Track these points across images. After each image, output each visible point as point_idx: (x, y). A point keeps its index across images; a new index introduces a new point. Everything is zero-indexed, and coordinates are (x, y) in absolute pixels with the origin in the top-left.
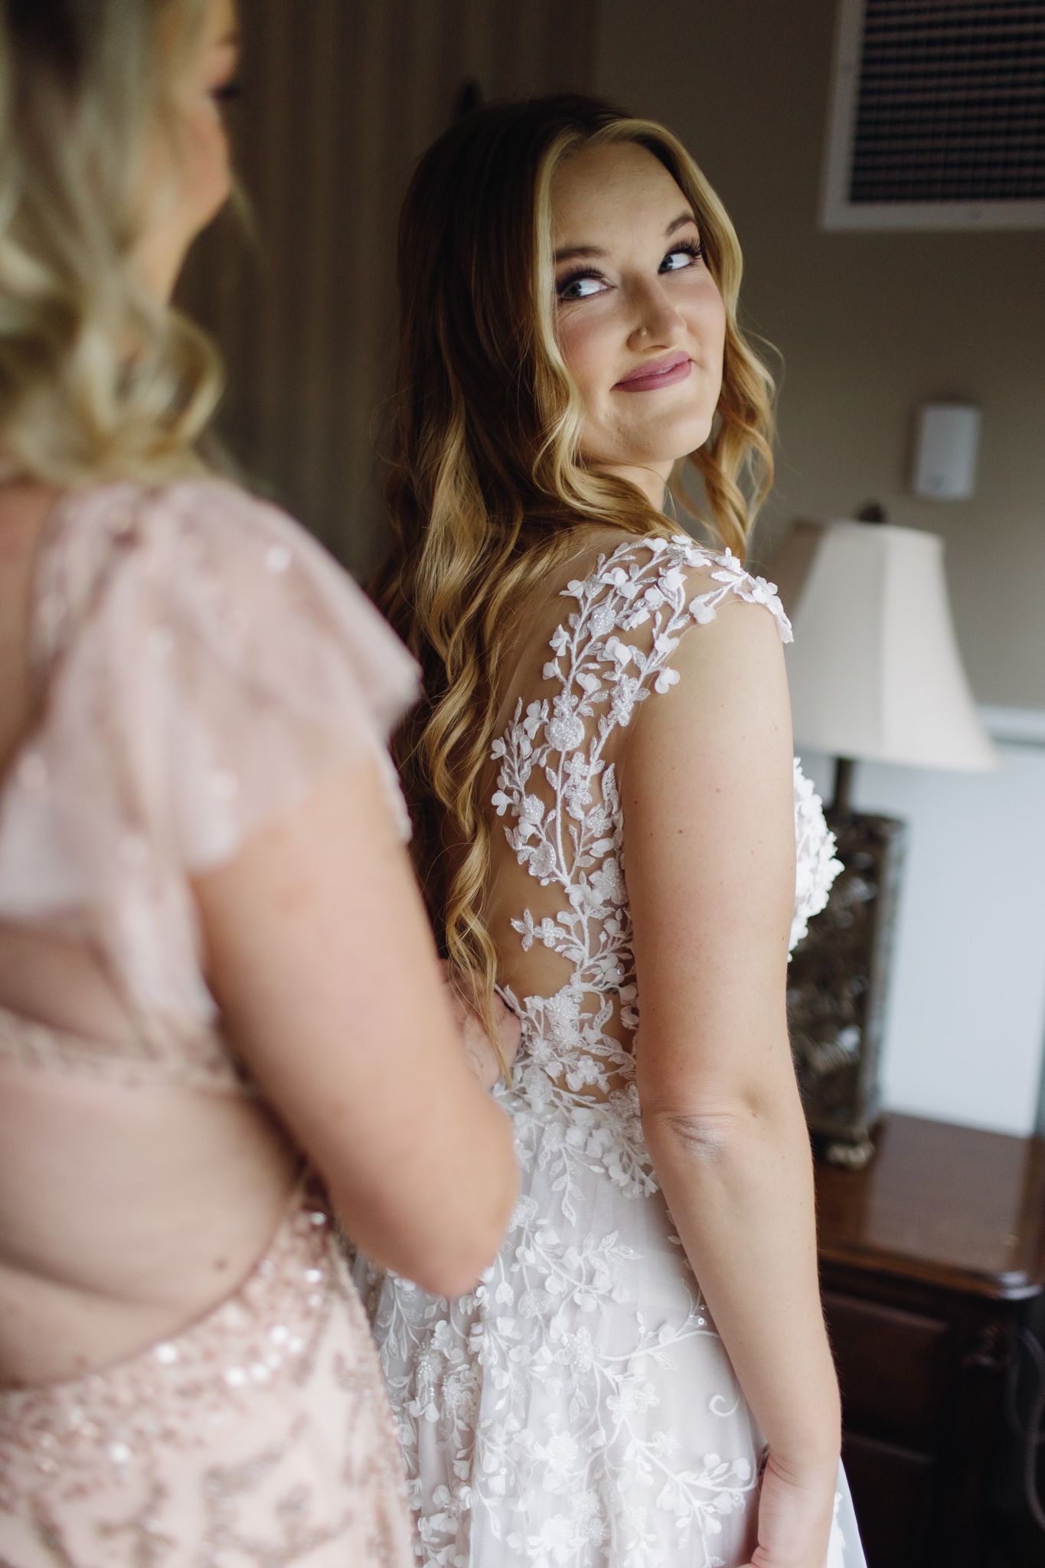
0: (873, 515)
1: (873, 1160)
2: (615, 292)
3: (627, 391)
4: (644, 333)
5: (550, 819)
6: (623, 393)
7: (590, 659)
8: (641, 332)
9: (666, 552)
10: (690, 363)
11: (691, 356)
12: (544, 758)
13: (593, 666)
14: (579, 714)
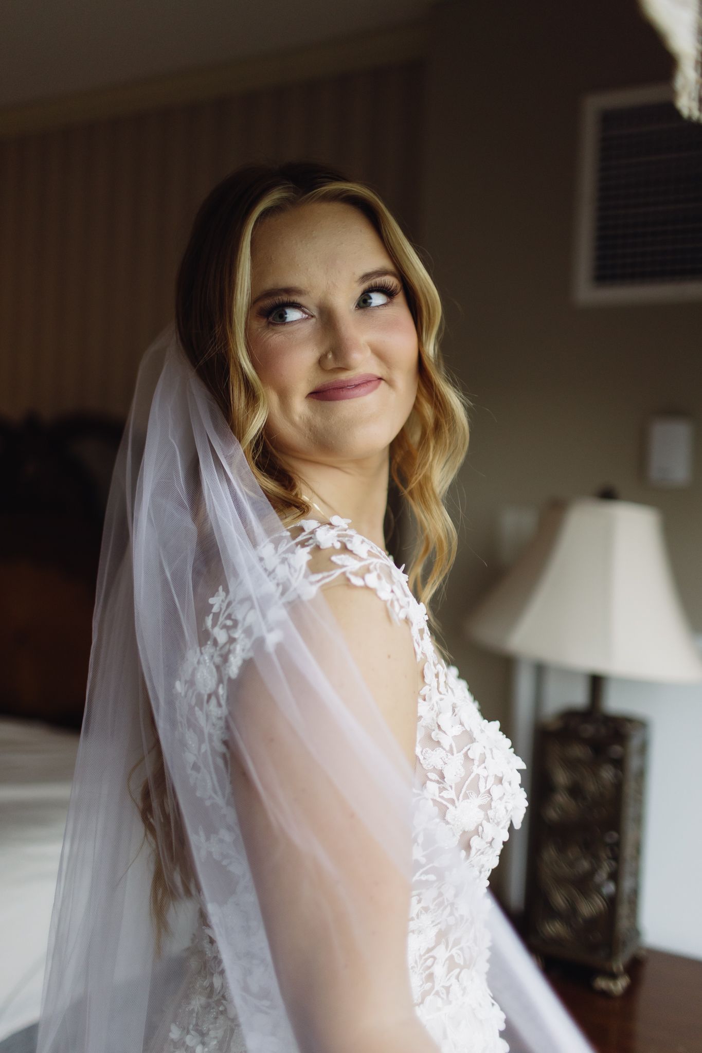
0: (608, 495)
1: (630, 991)
2: (313, 320)
3: (318, 399)
4: (330, 356)
5: (203, 750)
6: (315, 400)
7: (229, 617)
8: (328, 355)
9: (313, 532)
10: (379, 380)
11: (379, 375)
12: (194, 697)
13: (229, 623)
14: (214, 663)
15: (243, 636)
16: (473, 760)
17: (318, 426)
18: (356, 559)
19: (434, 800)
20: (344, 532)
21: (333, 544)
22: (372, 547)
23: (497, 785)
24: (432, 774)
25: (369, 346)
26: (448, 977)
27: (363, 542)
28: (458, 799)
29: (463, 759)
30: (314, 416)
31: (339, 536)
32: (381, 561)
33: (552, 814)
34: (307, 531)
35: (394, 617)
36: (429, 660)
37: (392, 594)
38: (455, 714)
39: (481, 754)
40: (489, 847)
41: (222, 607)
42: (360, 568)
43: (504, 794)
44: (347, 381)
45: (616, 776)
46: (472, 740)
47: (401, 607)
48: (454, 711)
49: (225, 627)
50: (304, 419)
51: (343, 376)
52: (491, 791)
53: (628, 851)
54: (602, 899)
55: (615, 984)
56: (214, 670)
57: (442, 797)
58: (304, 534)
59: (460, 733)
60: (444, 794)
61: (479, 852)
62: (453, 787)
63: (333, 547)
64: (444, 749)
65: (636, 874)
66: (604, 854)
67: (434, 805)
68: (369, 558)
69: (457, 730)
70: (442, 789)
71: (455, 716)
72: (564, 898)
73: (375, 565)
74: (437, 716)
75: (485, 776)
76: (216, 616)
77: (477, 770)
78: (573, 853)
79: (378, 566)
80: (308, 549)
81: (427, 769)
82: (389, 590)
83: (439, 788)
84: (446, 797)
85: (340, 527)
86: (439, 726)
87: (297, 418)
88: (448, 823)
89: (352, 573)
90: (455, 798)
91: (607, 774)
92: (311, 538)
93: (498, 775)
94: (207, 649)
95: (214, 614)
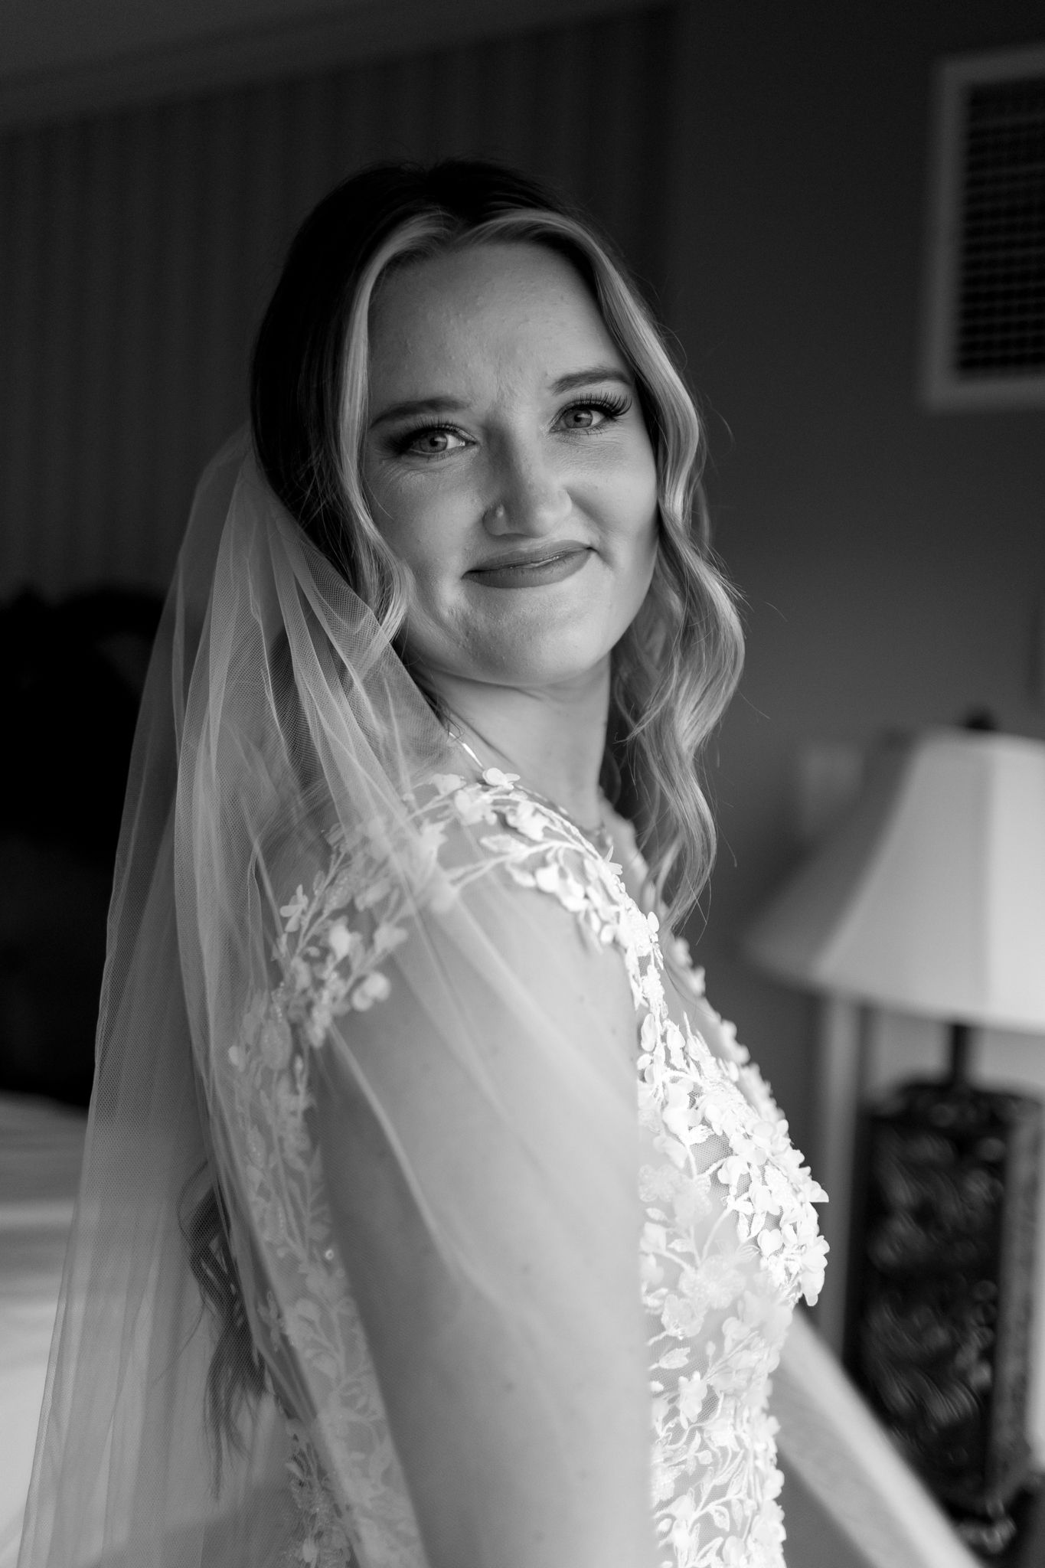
0: (982, 723)
3: (481, 583)
4: (501, 513)
5: (272, 1165)
6: (477, 584)
7: (314, 941)
8: (498, 511)
9: (452, 796)
10: (586, 552)
11: (587, 543)
12: (259, 1074)
13: (314, 951)
14: (289, 1021)
15: (335, 975)
16: (727, 1186)
17: (479, 629)
18: (522, 842)
19: (658, 1256)
20: (505, 797)
21: (484, 817)
22: (552, 821)
23: (770, 1231)
24: (655, 1210)
25: (568, 493)
26: (702, 1553)
27: (537, 811)
28: (701, 1255)
29: (710, 1184)
30: (473, 612)
31: (495, 803)
32: (566, 845)
33: (887, 1253)
34: (443, 793)
35: (592, 938)
36: (652, 1010)
37: (586, 902)
38: (695, 1107)
39: (742, 1175)
40: (759, 1335)
41: (303, 923)
42: (531, 857)
43: (784, 1246)
44: (532, 554)
45: (993, 1190)
46: (728, 1151)
47: (604, 923)
48: (693, 1102)
49: (307, 958)
50: (457, 614)
51: (525, 547)
52: (758, 1239)
53: (1012, 1314)
54: (969, 1393)
55: (991, 1535)
56: (288, 1030)
57: (673, 1251)
58: (437, 798)
59: (704, 1140)
60: (677, 1245)
61: (741, 1346)
62: (692, 1231)
63: (484, 822)
64: (676, 1167)
65: (1025, 1351)
66: (973, 1318)
67: (659, 1264)
68: (546, 839)
69: (699, 1135)
70: (670, 1238)
71: (697, 1108)
72: (906, 1393)
73: (557, 852)
74: (663, 1108)
75: (749, 1213)
76: (294, 936)
77: (733, 1204)
78: (920, 1316)
79: (561, 854)
80: (441, 826)
81: (646, 1200)
82: (581, 895)
83: (667, 1234)
84: (678, 1249)
85: (499, 789)
86: (666, 1125)
87: (446, 614)
88: (681, 1295)
89: (514, 865)
90: (695, 1252)
91: (978, 1186)
92: (446, 807)
93: (771, 1212)
94: (279, 995)
95: (290, 934)
